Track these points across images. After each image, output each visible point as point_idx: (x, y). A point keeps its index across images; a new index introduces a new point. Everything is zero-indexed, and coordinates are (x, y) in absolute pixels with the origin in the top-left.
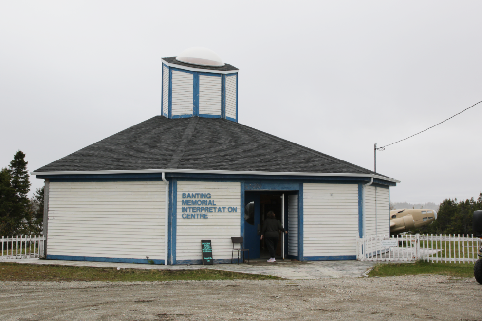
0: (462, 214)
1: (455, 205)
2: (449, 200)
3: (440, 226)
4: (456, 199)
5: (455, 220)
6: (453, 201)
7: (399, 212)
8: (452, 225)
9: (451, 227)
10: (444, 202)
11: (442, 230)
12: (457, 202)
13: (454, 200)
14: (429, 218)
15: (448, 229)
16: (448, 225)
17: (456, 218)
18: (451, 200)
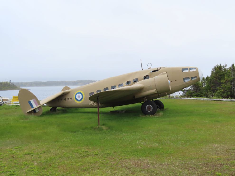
0: (232, 76)
1: (225, 70)
2: (219, 65)
3: (211, 89)
4: (226, 65)
5: (226, 83)
6: (223, 67)
7: (153, 71)
8: (222, 88)
9: (221, 89)
10: (215, 67)
11: (213, 93)
12: (227, 68)
13: (224, 65)
14: (192, 78)
15: (218, 91)
16: (218, 88)
17: (226, 80)
18: (222, 66)
